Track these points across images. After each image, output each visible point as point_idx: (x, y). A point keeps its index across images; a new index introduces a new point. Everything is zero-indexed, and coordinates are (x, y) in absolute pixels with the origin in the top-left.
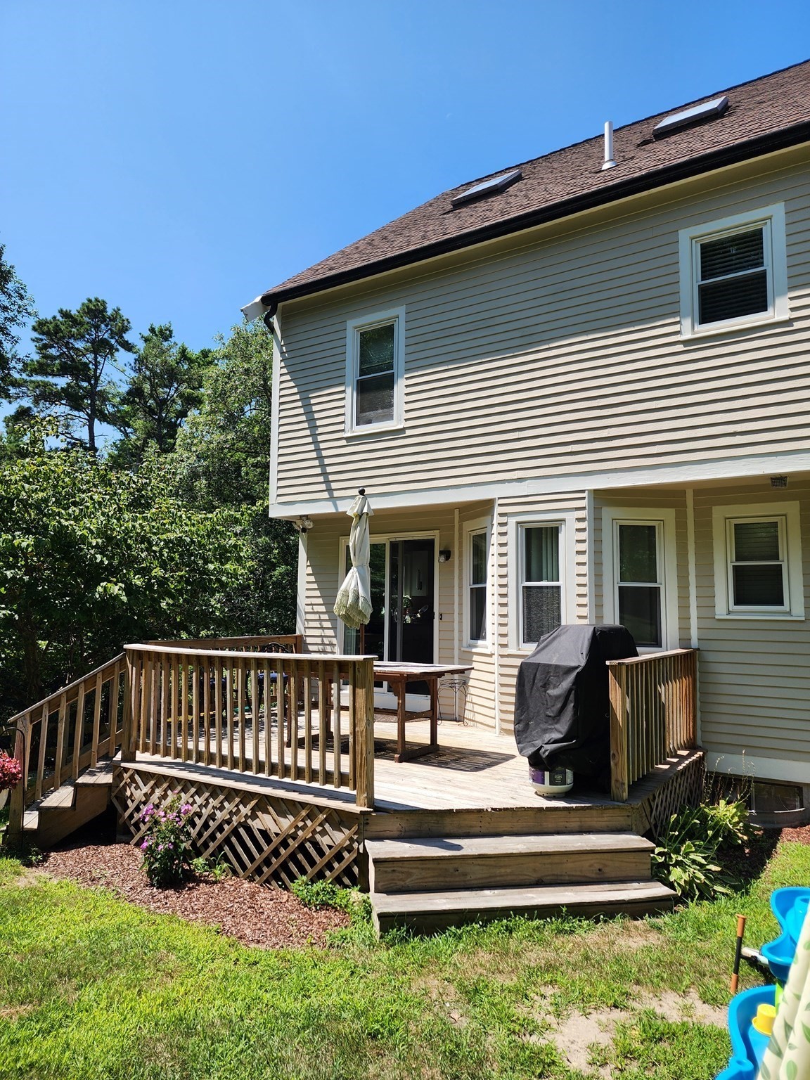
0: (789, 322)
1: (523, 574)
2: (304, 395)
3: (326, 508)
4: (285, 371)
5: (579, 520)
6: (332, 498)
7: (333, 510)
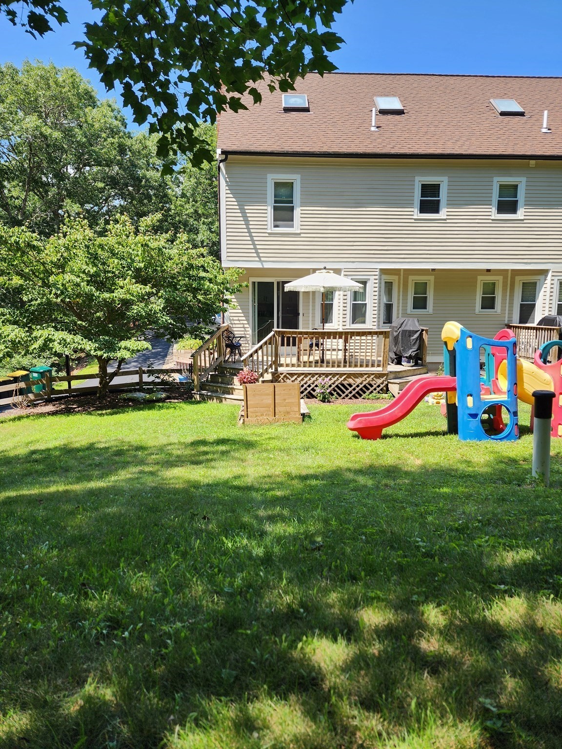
0: (445, 220)
1: (352, 299)
2: (242, 207)
3: (258, 265)
4: (229, 192)
5: (375, 279)
6: (260, 261)
7: (261, 267)
